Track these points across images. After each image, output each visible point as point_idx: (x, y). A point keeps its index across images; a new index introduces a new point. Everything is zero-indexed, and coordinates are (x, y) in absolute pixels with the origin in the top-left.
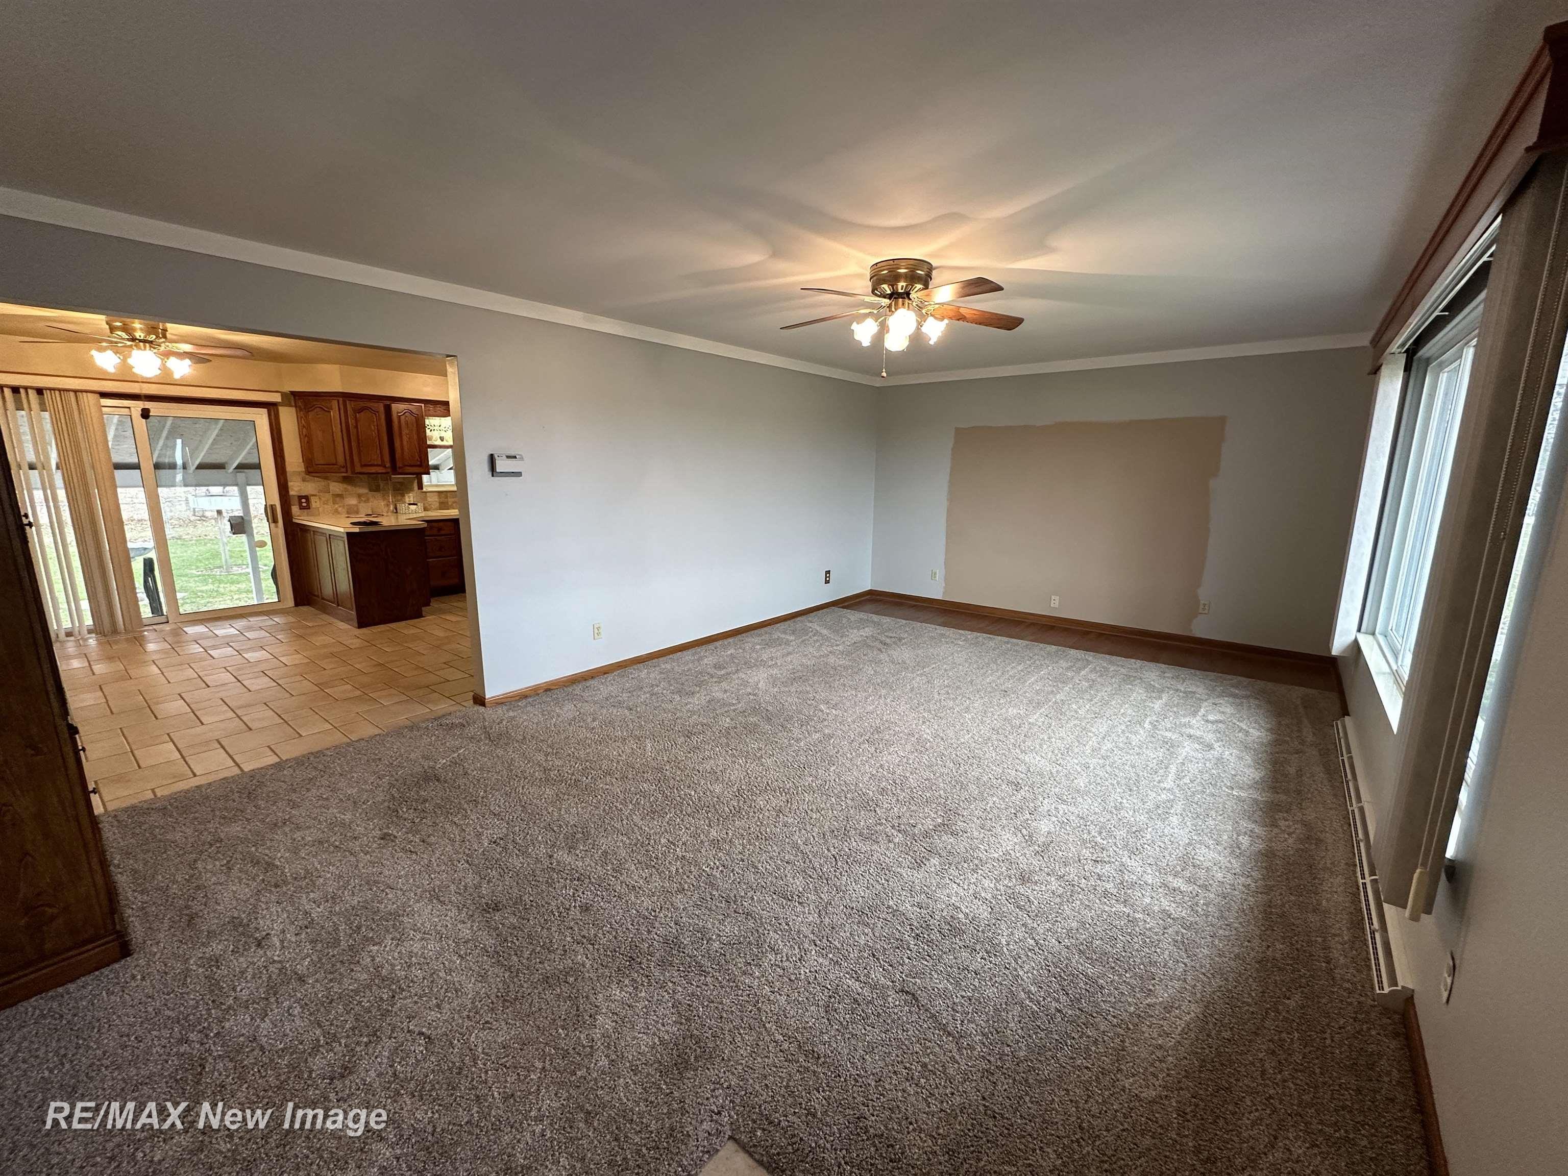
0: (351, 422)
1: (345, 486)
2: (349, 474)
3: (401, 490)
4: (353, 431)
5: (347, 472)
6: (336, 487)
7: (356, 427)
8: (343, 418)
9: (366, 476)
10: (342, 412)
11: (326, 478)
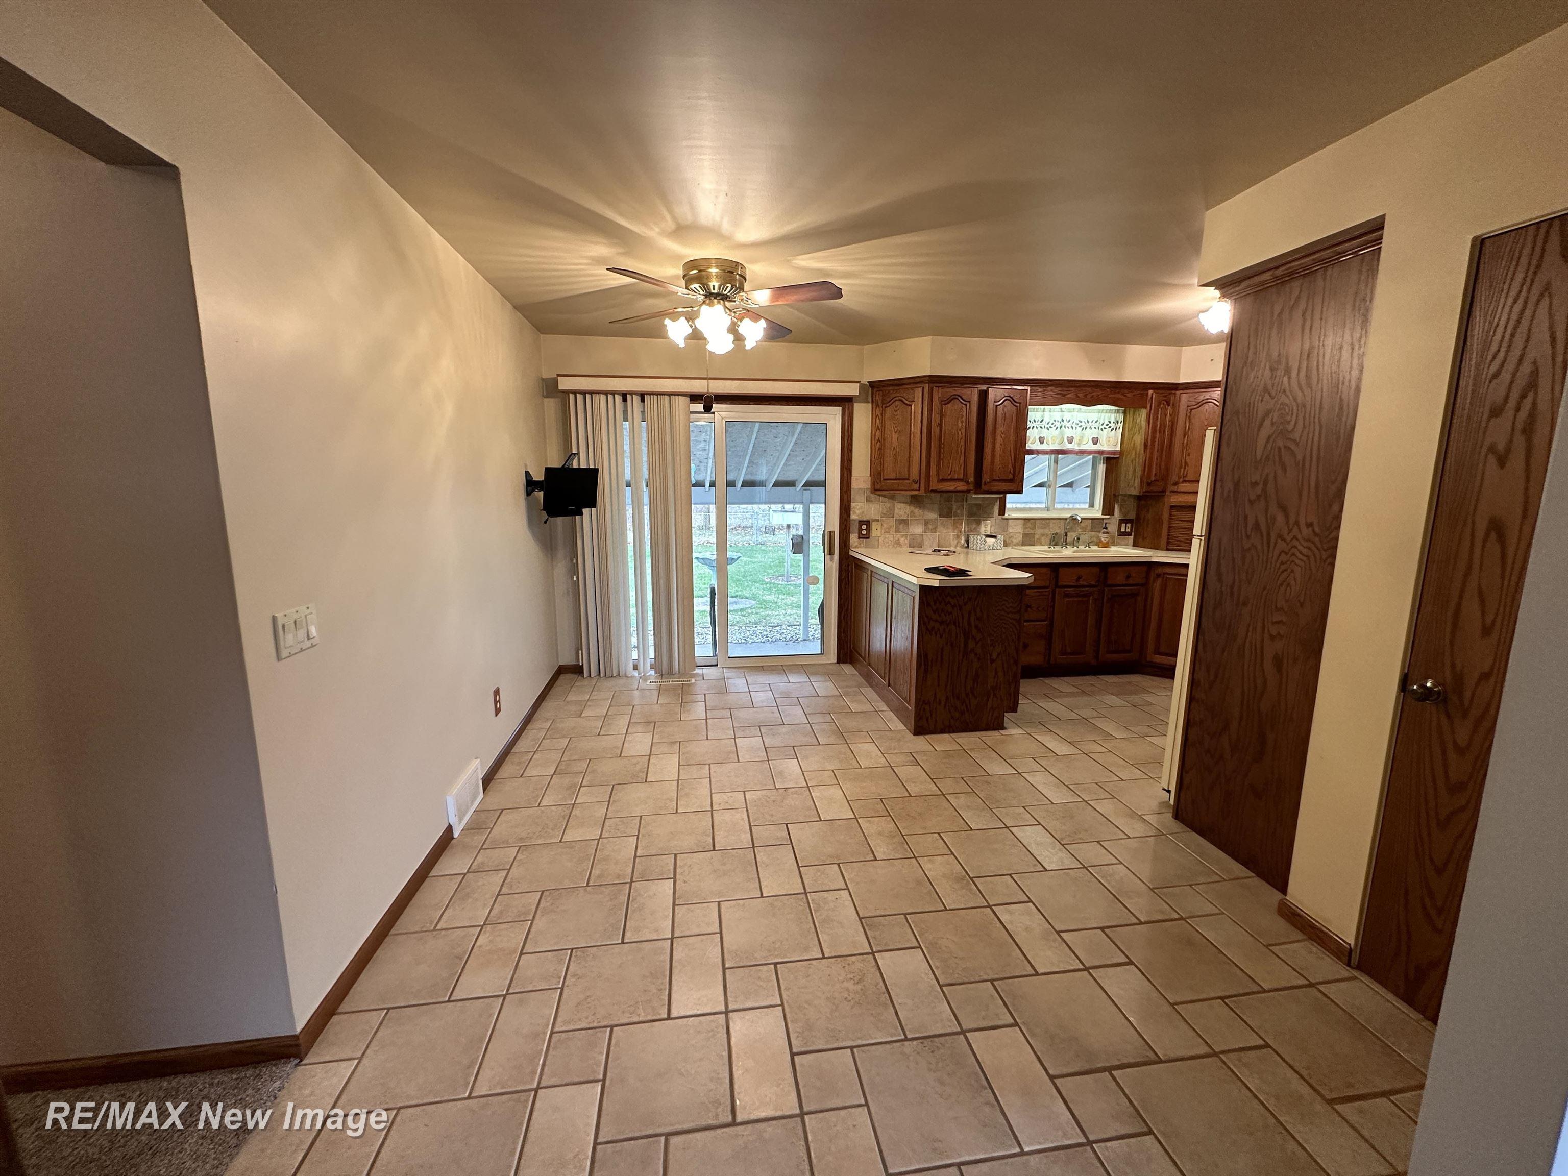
0: (935, 418)
1: (912, 508)
2: (922, 492)
3: (977, 515)
4: (935, 430)
5: (919, 490)
6: (902, 510)
7: (940, 425)
8: (926, 413)
9: (938, 495)
10: (926, 403)
11: (892, 498)
